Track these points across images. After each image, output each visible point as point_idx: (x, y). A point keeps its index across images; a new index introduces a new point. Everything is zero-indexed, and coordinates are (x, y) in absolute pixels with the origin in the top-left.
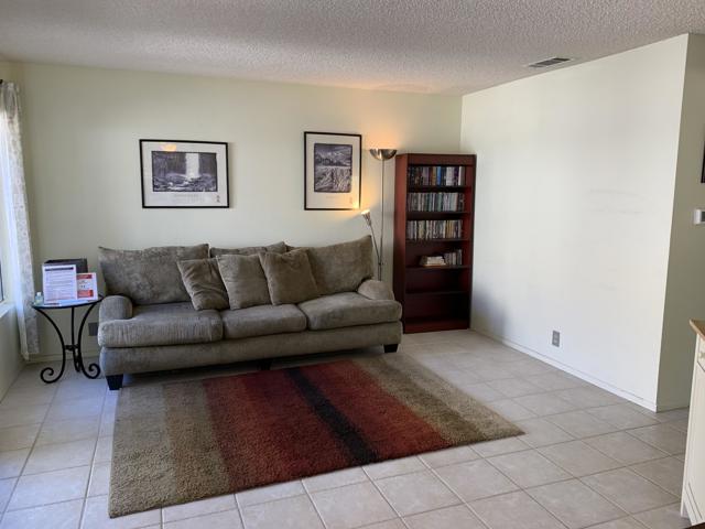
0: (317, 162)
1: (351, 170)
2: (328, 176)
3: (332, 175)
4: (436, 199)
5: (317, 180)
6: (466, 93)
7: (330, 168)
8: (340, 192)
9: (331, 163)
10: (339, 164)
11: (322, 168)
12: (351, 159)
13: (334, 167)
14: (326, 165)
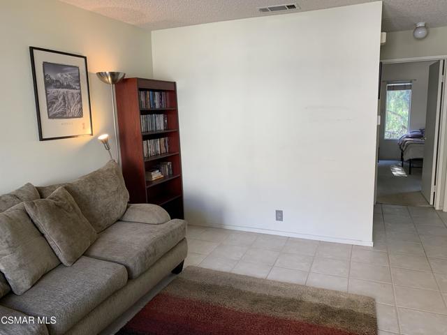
0: (48, 84)
1: (80, 94)
2: (60, 99)
3: (64, 99)
4: (152, 120)
5: (50, 104)
6: (155, 30)
7: (61, 90)
8: (73, 117)
9: (62, 86)
10: (69, 87)
11: (52, 91)
12: (79, 81)
13: (65, 90)
14: (56, 87)
